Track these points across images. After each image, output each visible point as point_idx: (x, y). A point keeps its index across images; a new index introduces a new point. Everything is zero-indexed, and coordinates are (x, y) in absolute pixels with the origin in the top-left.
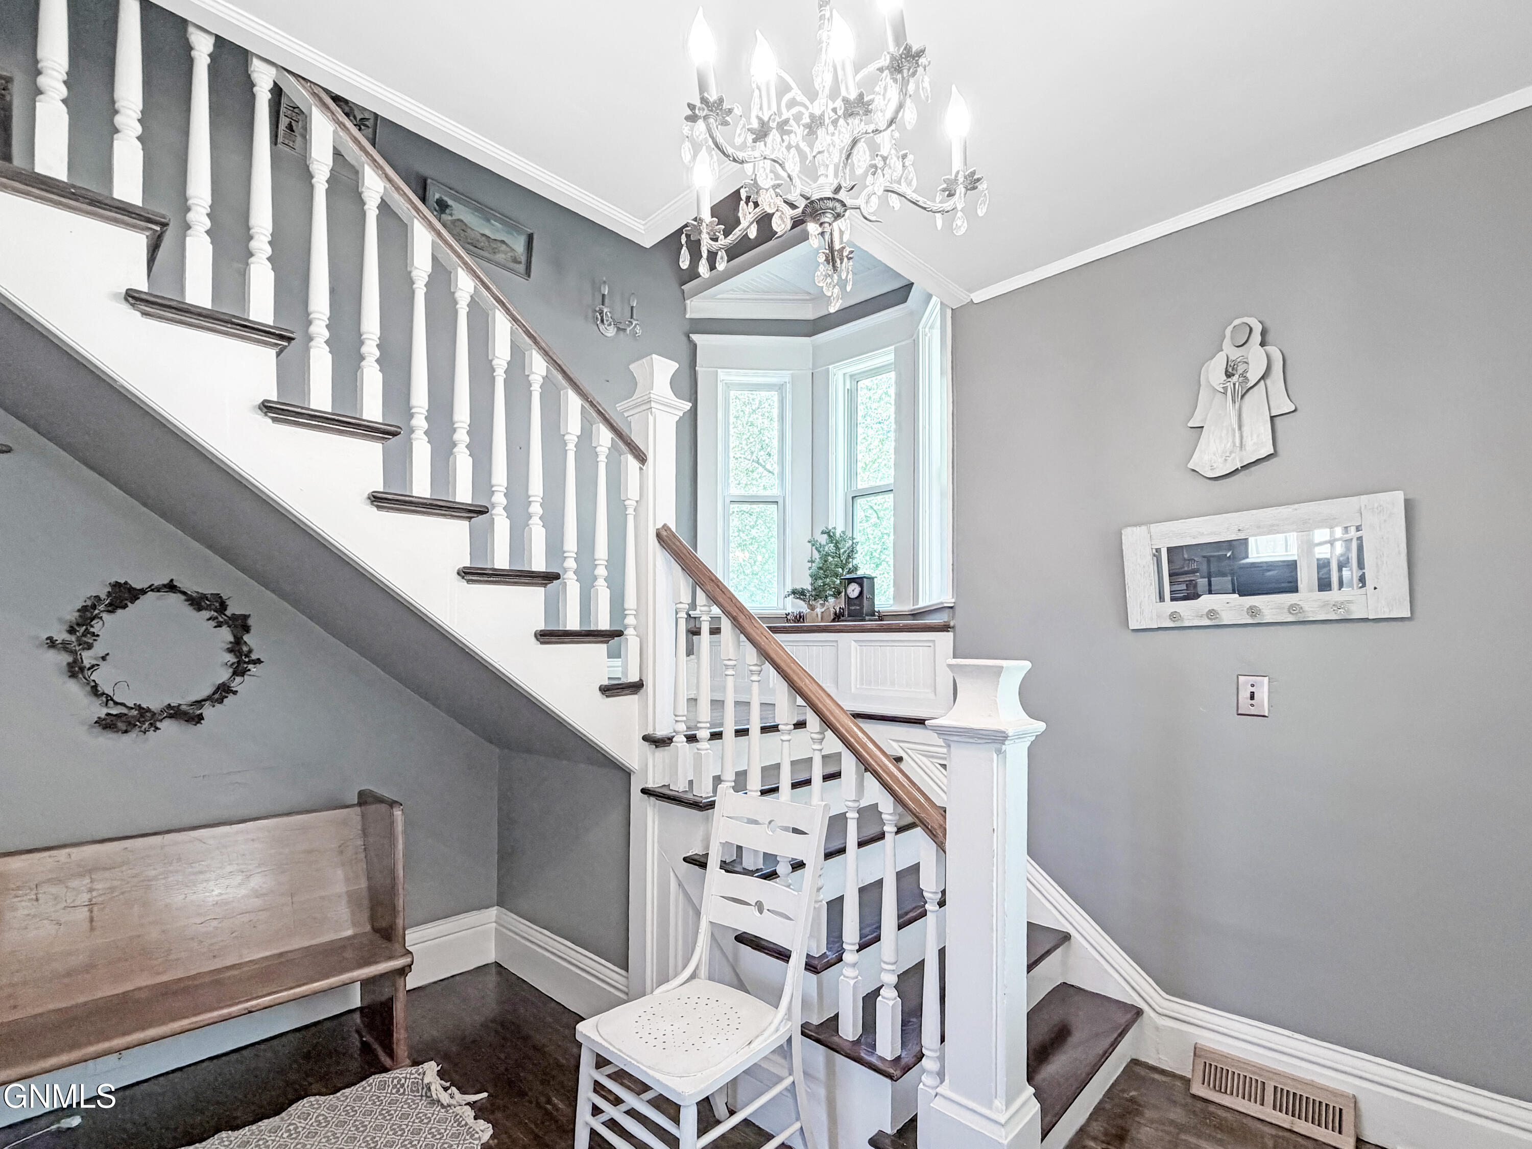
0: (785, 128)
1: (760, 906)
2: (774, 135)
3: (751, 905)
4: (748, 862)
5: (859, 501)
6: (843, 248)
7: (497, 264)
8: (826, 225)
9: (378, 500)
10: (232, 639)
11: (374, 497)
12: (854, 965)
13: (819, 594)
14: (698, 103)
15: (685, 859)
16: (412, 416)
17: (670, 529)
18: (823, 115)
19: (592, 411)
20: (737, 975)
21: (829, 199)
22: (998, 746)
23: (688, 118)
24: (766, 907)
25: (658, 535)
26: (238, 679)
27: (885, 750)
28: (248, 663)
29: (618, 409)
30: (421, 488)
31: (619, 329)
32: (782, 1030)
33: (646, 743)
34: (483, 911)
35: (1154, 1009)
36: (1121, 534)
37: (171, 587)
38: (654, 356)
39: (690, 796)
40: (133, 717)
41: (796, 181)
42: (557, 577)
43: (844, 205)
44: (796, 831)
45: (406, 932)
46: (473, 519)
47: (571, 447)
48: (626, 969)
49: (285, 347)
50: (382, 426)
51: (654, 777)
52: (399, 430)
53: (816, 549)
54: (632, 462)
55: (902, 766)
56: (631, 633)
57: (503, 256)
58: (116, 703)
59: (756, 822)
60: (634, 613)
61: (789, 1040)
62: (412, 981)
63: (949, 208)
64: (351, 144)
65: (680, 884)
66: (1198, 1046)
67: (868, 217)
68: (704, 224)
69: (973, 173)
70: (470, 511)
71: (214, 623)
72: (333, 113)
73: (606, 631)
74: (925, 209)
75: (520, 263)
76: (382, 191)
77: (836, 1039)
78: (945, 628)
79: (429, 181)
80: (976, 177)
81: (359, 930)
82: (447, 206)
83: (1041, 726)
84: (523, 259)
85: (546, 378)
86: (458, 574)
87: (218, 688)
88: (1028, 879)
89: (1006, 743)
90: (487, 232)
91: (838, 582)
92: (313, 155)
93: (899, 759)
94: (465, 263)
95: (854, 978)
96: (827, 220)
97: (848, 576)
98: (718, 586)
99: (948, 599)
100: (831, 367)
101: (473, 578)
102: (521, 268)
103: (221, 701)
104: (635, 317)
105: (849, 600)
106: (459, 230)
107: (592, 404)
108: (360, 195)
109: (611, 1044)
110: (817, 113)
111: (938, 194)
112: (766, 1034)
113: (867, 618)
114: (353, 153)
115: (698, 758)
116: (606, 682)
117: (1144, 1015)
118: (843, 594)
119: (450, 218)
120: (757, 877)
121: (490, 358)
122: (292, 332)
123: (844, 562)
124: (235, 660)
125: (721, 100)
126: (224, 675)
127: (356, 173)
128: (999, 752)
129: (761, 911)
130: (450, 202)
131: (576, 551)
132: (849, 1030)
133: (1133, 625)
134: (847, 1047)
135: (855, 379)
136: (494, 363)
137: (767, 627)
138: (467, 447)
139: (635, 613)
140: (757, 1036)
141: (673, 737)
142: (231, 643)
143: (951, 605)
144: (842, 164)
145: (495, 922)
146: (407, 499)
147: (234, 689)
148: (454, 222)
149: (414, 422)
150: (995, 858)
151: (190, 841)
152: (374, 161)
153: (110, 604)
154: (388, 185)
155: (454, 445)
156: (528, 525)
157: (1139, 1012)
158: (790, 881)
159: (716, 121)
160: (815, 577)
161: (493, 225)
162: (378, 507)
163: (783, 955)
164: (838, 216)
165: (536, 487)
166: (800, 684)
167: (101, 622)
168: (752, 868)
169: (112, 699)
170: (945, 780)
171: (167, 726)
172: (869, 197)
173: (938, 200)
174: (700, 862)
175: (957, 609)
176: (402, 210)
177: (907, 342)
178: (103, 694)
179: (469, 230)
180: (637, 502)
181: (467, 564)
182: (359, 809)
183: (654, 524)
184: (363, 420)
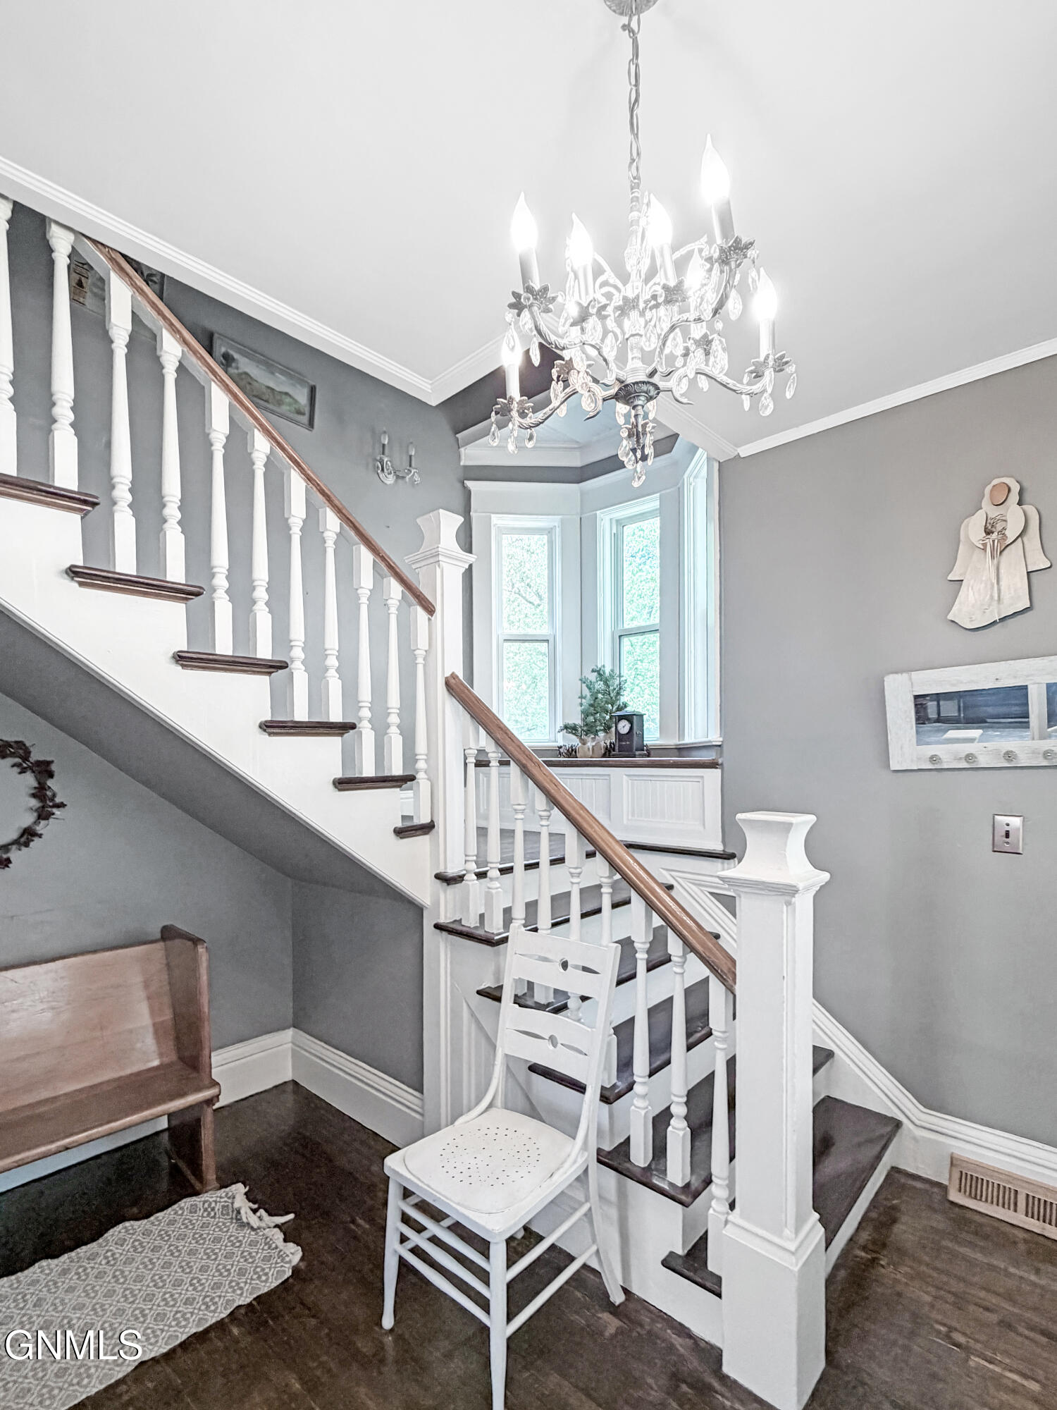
0: (603, 313)
1: (553, 1040)
2: (593, 322)
3: (544, 1039)
4: (540, 997)
5: (625, 641)
6: (647, 423)
7: (281, 416)
8: (640, 408)
9: (181, 659)
10: (36, 785)
11: (179, 656)
12: (644, 1097)
13: (590, 729)
14: (521, 291)
15: (479, 992)
16: (213, 576)
17: (457, 677)
18: (637, 297)
19: (383, 565)
20: (531, 1103)
21: (643, 382)
22: (787, 898)
23: (511, 306)
24: (560, 1041)
25: (447, 684)
26: (43, 823)
27: (656, 877)
28: (53, 807)
29: (406, 561)
30: (224, 646)
31: (398, 477)
32: (580, 1161)
33: (437, 881)
34: (281, 1032)
35: (912, 1121)
36: (884, 681)
38: (441, 511)
39: (480, 932)
41: (612, 365)
42: (353, 726)
43: (657, 387)
44: (585, 969)
45: (212, 1054)
46: (273, 674)
47: (364, 600)
48: (423, 1094)
49: (89, 511)
50: (186, 587)
51: (446, 912)
52: (201, 591)
53: (587, 686)
54: (421, 613)
55: (673, 893)
56: (423, 777)
57: (288, 408)
59: (546, 960)
60: (425, 757)
61: (586, 1171)
63: (758, 391)
64: (149, 309)
65: (472, 1014)
66: (954, 1156)
67: (680, 399)
68: (515, 403)
69: (783, 357)
70: (271, 667)
71: (18, 770)
72: (130, 278)
73: (399, 776)
74: (734, 391)
75: (303, 414)
76: (180, 354)
77: (628, 1165)
78: (713, 765)
79: (216, 336)
80: (784, 360)
81: (166, 1060)
82: (233, 359)
83: (826, 876)
84: (307, 410)
85: (340, 535)
86: (260, 727)
87: (24, 832)
88: (814, 1021)
89: (796, 896)
90: (272, 385)
91: (608, 717)
92: (112, 320)
93: (670, 887)
94: (261, 425)
95: (644, 1109)
96: (640, 402)
97: (619, 713)
98: (506, 733)
99: (715, 737)
100: (598, 512)
101: (275, 731)
102: (305, 419)
103: (27, 844)
104: (413, 465)
105: (619, 736)
106: (244, 382)
107: (383, 559)
108: (158, 358)
109: (419, 1179)
110: (631, 295)
111: (746, 375)
112: (566, 1165)
113: (637, 753)
114: (150, 317)
115: (489, 898)
116: (399, 824)
117: (904, 1126)
118: (613, 729)
119: (236, 371)
120: (548, 1011)
121: (286, 516)
122: (97, 498)
123: (614, 698)
124: (39, 805)
125: (545, 289)
126: (29, 819)
127: (154, 338)
128: (788, 904)
129: (555, 1045)
130: (236, 356)
131: (370, 700)
132: (640, 1156)
133: (894, 766)
134: (638, 1173)
135: (621, 523)
136: (290, 521)
137: (544, 761)
138: (266, 604)
140: (558, 1169)
141: (464, 875)
142: (35, 788)
143: (720, 743)
144: (658, 350)
145: (292, 1042)
146: (211, 657)
147: (39, 833)
148: (240, 375)
149: (216, 582)
150: (785, 1005)
152: (171, 325)
154: (186, 349)
155: (254, 602)
156: (325, 678)
157: (898, 1124)
158: (580, 1015)
159: (539, 309)
160: (586, 714)
161: (277, 377)
162: (183, 666)
163: (580, 1088)
164: (650, 399)
165: (332, 641)
166: (590, 830)
168: (543, 1002)
170: (735, 929)
172: (680, 379)
173: (745, 380)
174: (493, 995)
175: (725, 747)
176: (199, 372)
177: (672, 489)
179: (255, 383)
180: (426, 651)
181: (269, 718)
182: (162, 944)
183: (443, 673)
184: (168, 582)
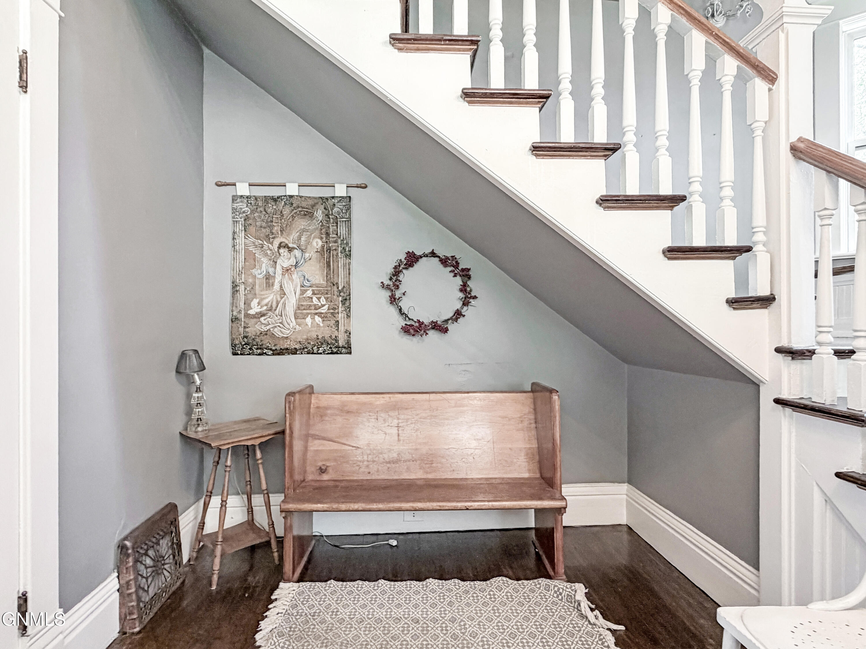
9: (536, 149)
10: (462, 284)
11: (534, 147)
15: (838, 475)
16: (559, 81)
17: (806, 141)
19: (716, 43)
25: (794, 149)
26: (465, 308)
28: (470, 298)
30: (567, 135)
33: (779, 355)
34: (617, 484)
37: (433, 254)
39: (842, 410)
40: (416, 327)
42: (683, 199)
45: (562, 486)
46: (608, 156)
47: (695, 82)
48: (758, 569)
50: (538, 92)
51: (791, 388)
52: (550, 92)
54: (760, 84)
56: (761, 249)
58: (410, 319)
62: (567, 520)
65: (827, 499)
70: (606, 150)
71: (452, 274)
73: (733, 247)
81: (532, 475)
85: (671, 25)
86: (597, 202)
87: (456, 313)
101: (609, 205)
103: (456, 320)
107: (717, 38)
116: (733, 295)
121: (621, 22)
122: (478, 37)
124: (464, 296)
126: (458, 305)
131: (701, 175)
136: (624, 24)
138: (603, 98)
139: (764, 230)
141: (816, 350)
142: (461, 285)
145: (627, 495)
146: (557, 145)
147: (463, 314)
149: (561, 87)
151: (443, 400)
153: (406, 264)
155: (593, 99)
156: (656, 157)
162: (537, 155)
167: (403, 274)
169: (408, 317)
171: (431, 333)
178: (404, 313)
180: (766, 122)
181: (604, 193)
182: (532, 394)
183: (788, 137)
184: (526, 90)
